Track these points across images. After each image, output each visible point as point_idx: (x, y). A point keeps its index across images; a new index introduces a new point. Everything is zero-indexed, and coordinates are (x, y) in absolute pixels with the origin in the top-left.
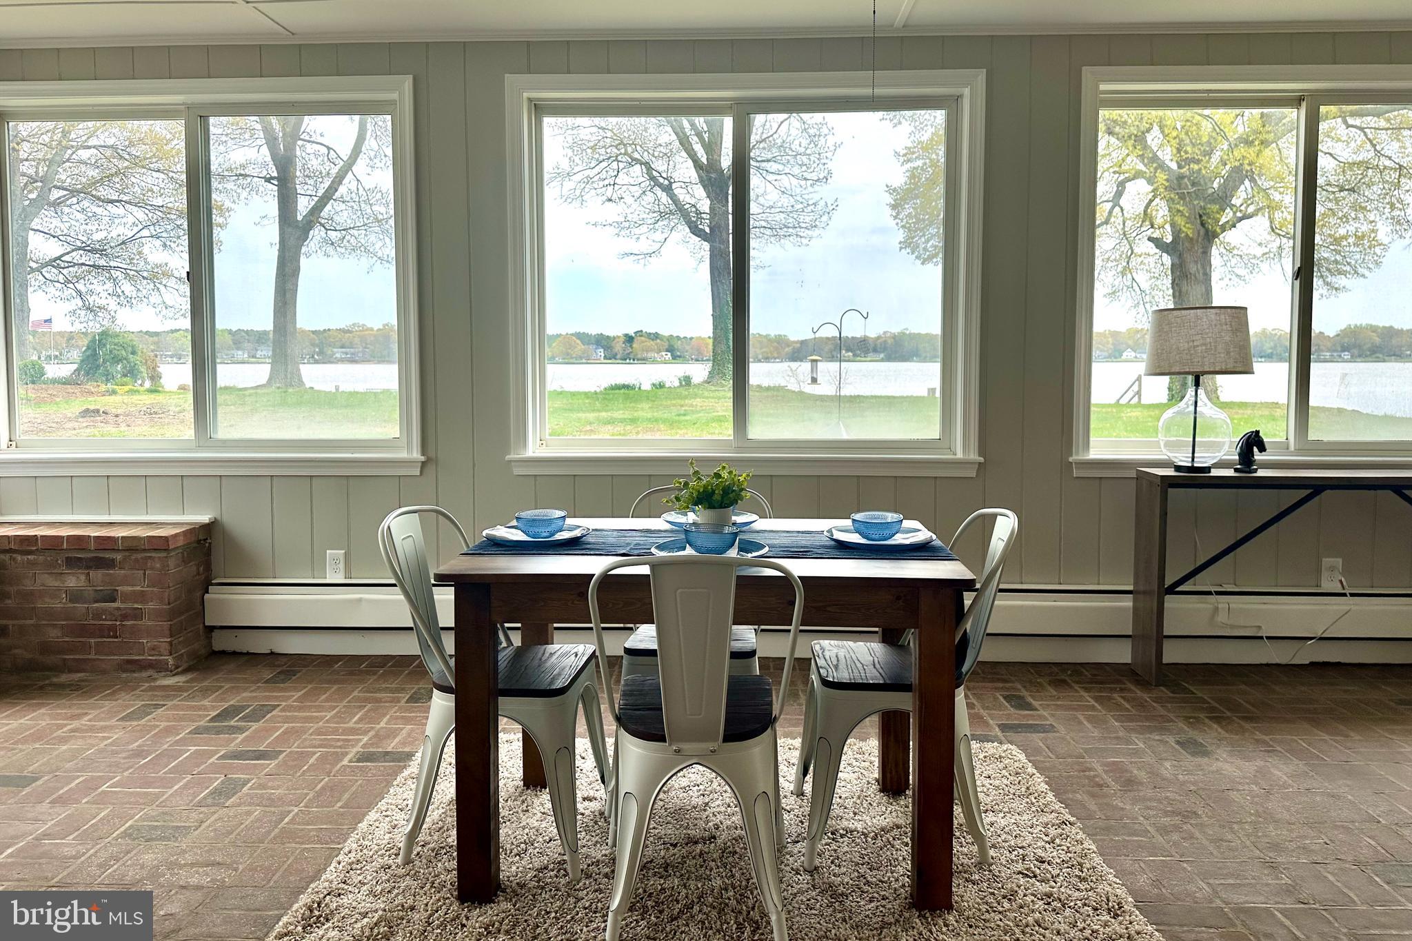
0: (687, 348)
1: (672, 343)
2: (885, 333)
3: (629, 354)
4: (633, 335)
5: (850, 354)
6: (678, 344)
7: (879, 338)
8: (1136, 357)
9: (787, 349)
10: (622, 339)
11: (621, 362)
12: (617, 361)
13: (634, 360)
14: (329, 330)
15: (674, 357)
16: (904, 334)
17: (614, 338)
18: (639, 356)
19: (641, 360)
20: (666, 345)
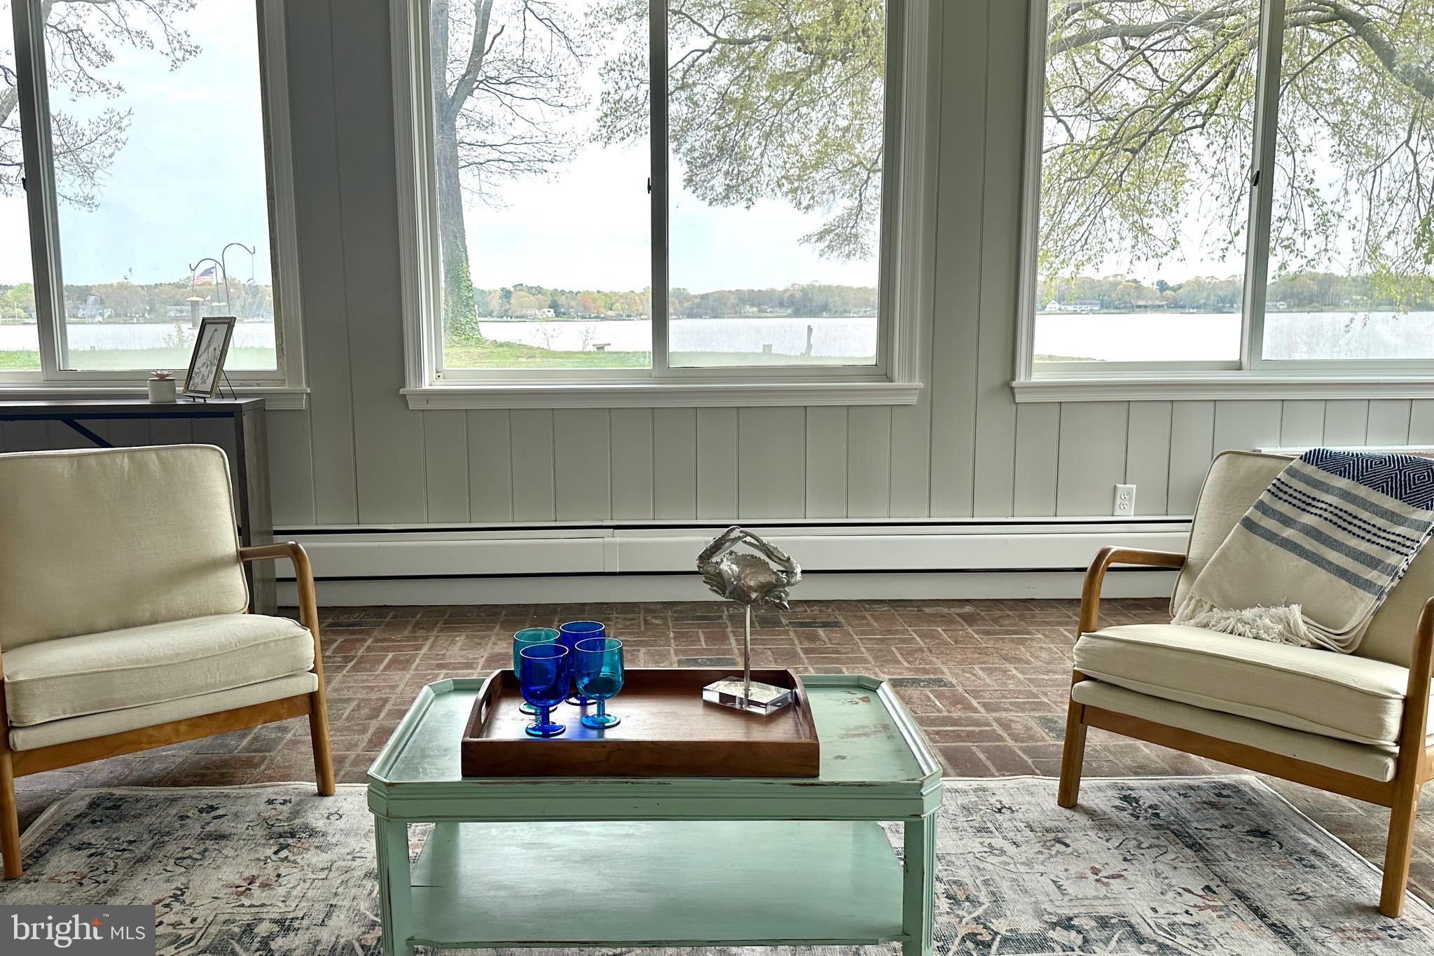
0: (572, 303)
1: (555, 298)
2: (793, 285)
3: (507, 310)
4: (512, 289)
5: (755, 309)
6: (562, 300)
7: (786, 291)
8: (1060, 309)
9: (686, 304)
10: (499, 294)
11: (496, 319)
12: (493, 319)
13: (511, 318)
14: (161, 284)
15: (558, 314)
16: (814, 287)
17: (490, 292)
18: (518, 313)
19: (520, 317)
20: (549, 300)
